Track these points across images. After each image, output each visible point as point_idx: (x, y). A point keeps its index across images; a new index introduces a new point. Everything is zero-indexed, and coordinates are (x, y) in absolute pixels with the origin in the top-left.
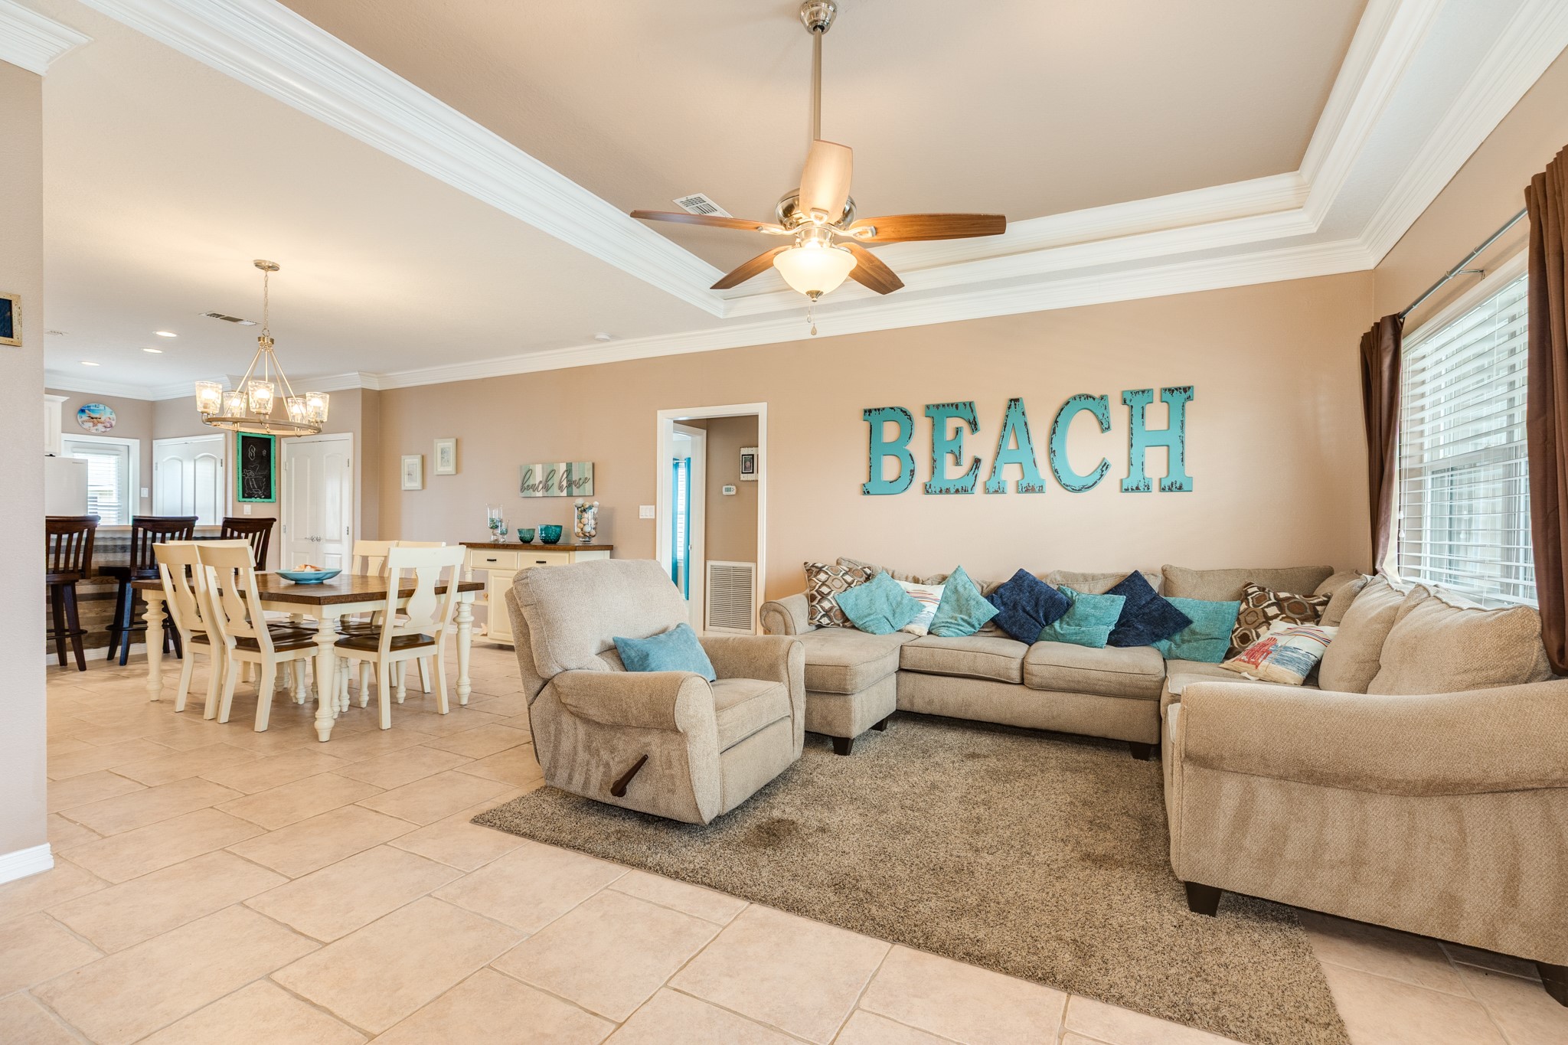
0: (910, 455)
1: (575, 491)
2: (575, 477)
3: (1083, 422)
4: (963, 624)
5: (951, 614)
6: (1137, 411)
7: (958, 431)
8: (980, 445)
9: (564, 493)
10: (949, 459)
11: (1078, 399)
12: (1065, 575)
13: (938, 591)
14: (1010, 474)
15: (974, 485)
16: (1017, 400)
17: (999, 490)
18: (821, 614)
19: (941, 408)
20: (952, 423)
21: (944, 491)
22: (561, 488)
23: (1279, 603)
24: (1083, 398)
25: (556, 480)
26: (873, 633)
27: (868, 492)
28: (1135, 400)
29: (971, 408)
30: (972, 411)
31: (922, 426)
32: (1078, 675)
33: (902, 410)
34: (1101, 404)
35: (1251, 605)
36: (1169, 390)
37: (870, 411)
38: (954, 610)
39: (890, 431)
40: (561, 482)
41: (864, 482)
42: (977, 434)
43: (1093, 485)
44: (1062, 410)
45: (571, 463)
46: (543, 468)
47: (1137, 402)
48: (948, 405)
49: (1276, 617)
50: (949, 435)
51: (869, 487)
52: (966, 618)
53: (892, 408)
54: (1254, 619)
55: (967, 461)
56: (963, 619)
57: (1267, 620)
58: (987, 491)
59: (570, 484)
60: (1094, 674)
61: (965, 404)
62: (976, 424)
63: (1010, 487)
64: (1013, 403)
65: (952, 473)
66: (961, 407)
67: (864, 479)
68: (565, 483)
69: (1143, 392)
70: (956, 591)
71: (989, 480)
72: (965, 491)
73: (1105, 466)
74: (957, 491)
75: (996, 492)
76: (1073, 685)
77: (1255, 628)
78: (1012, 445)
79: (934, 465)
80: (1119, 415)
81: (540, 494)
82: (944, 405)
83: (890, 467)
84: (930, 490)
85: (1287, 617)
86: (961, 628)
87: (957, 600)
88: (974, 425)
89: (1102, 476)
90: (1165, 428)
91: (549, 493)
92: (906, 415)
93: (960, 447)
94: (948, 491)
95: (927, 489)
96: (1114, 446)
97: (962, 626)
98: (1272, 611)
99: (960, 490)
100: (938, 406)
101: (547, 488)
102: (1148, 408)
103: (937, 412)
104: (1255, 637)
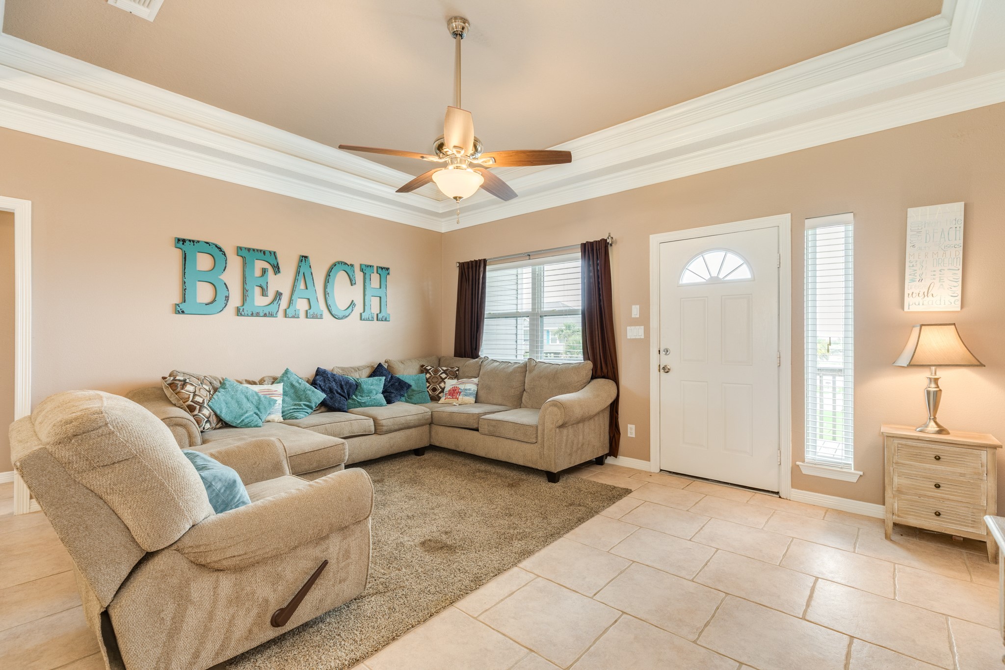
0: (225, 284)
3: (341, 278)
4: (306, 408)
5: (292, 403)
6: (367, 276)
7: (264, 271)
8: (281, 283)
10: (257, 290)
11: (340, 264)
12: (343, 369)
13: (279, 388)
14: (301, 305)
15: (278, 311)
16: (306, 257)
17: (296, 316)
18: (205, 420)
19: (251, 251)
20: (260, 265)
21: (254, 314)
23: (445, 372)
24: (343, 264)
26: (256, 426)
27: (183, 312)
28: (365, 269)
29: (275, 256)
30: (276, 258)
31: (234, 263)
32: (403, 420)
33: (216, 246)
34: (352, 269)
35: (432, 374)
36: (381, 268)
37: (184, 241)
38: (294, 400)
39: (204, 262)
41: (177, 303)
42: (278, 275)
43: (349, 315)
44: (332, 268)
47: (367, 271)
48: (257, 250)
49: (446, 378)
50: (258, 273)
51: (183, 306)
52: (307, 403)
53: (207, 243)
54: (436, 380)
55: (271, 294)
56: (305, 405)
57: (443, 380)
58: (286, 316)
60: (409, 418)
61: (270, 252)
62: (279, 268)
63: (302, 314)
64: (304, 258)
65: (259, 301)
66: (267, 254)
67: (177, 299)
69: (370, 266)
70: (292, 385)
71: (289, 307)
72: (271, 315)
73: (352, 304)
74: (265, 315)
75: (293, 317)
76: (401, 426)
77: (438, 384)
78: (302, 286)
79: (245, 295)
80: (359, 276)
82: (254, 250)
83: (204, 292)
84: (243, 313)
85: (450, 377)
86: (306, 411)
87: (294, 393)
88: (277, 269)
89: (352, 310)
90: (379, 287)
92: (221, 251)
93: (267, 283)
94: (258, 315)
95: (239, 312)
96: (356, 293)
97: (305, 409)
98: (444, 376)
99: (267, 314)
100: (249, 250)
102: (372, 275)
103: (247, 254)
104: (439, 388)
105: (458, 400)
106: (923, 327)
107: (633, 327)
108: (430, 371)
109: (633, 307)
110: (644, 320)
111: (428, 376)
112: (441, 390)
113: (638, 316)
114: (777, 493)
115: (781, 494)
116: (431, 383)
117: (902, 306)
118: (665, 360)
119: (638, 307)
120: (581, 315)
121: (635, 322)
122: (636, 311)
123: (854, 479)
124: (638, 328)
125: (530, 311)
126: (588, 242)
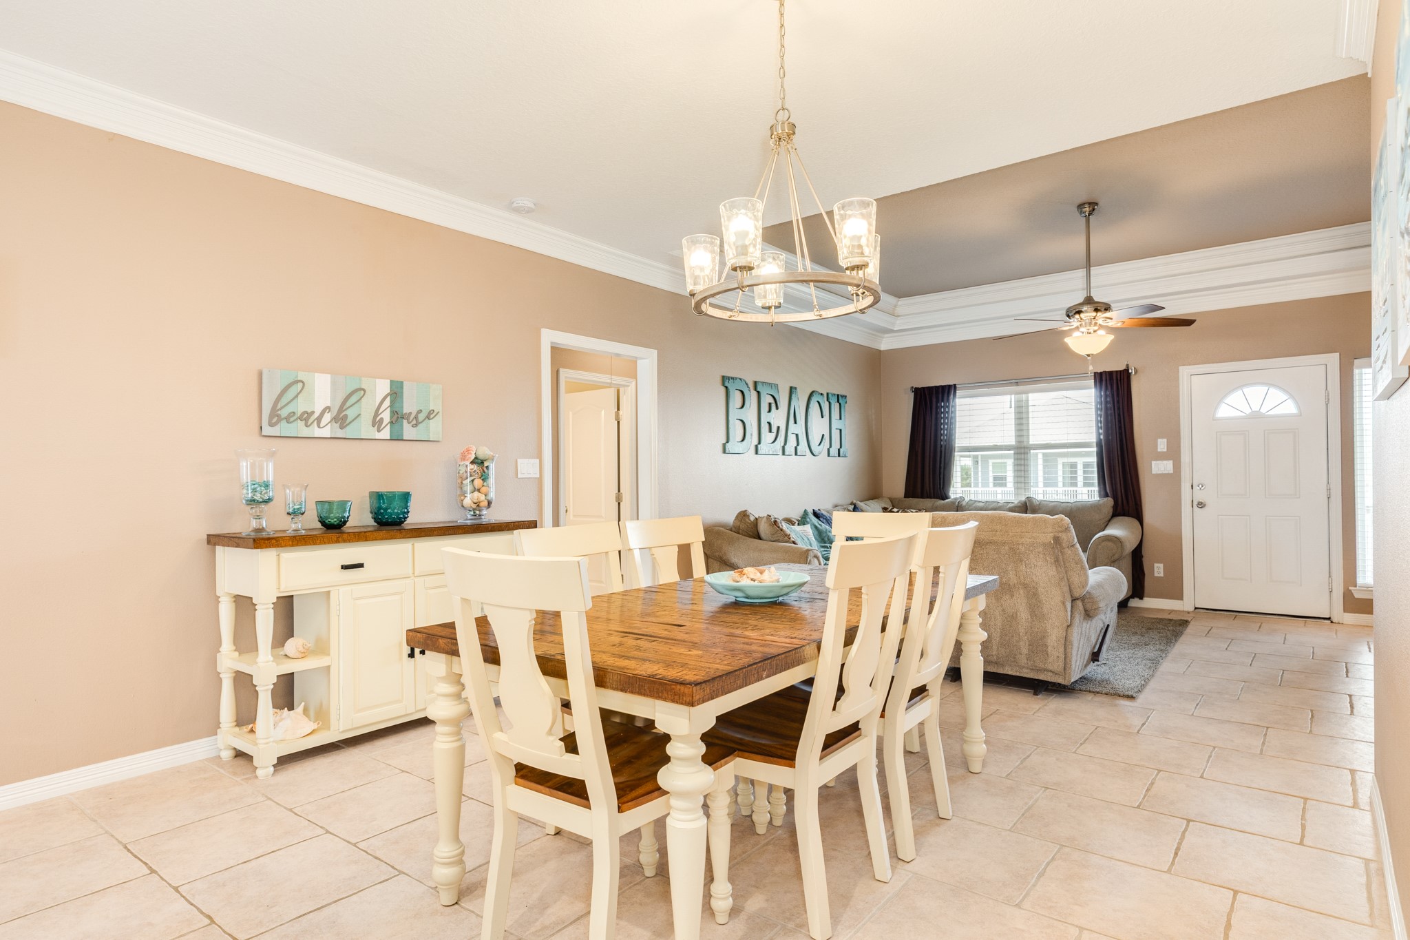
1: (408, 431)
2: (408, 407)
6: (832, 406)
7: (771, 406)
9: (385, 433)
10: (767, 427)
11: (815, 394)
15: (779, 449)
17: (790, 454)
19: (764, 385)
20: (768, 399)
22: (377, 423)
25: (367, 408)
27: (728, 452)
29: (777, 389)
31: (754, 398)
33: (745, 382)
36: (841, 396)
37: (728, 379)
40: (376, 414)
41: (725, 442)
42: (779, 410)
43: (821, 451)
44: (810, 400)
45: (402, 382)
46: (333, 383)
47: (832, 400)
48: (767, 384)
50: (767, 408)
51: (728, 446)
53: (740, 379)
55: (775, 430)
58: (784, 453)
59: (398, 417)
61: (775, 385)
63: (794, 451)
64: (794, 390)
65: (769, 438)
66: (773, 387)
67: (724, 439)
68: (386, 416)
69: (833, 395)
71: (785, 444)
73: (823, 438)
78: (793, 421)
79: (760, 432)
80: (826, 407)
81: (326, 432)
84: (760, 452)
88: (778, 403)
89: (823, 446)
90: (840, 418)
91: (349, 432)
92: (747, 387)
95: (757, 451)
101: (341, 420)
102: (835, 404)
103: (761, 388)
107: (1159, 462)
109: (1159, 440)
110: (1173, 454)
113: (1165, 450)
114: (1329, 619)
115: (1334, 620)
118: (1200, 495)
119: (1165, 440)
121: (1162, 457)
122: (1162, 445)
124: (1165, 462)
125: (1014, 443)
126: (1106, 372)
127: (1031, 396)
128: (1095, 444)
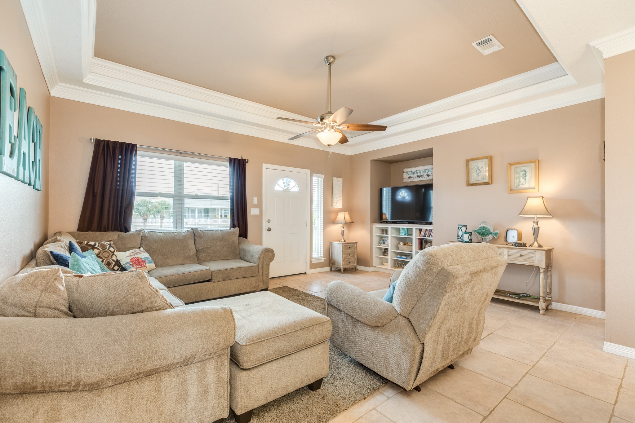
104: (113, 262)
105: (146, 267)
106: (339, 213)
107: (254, 209)
108: (96, 246)
109: (254, 198)
110: (259, 205)
111: (96, 251)
112: (114, 263)
113: (256, 203)
114: (305, 273)
115: (307, 273)
116: (103, 258)
117: (332, 206)
118: (269, 225)
119: (257, 198)
120: (229, 201)
121: (255, 206)
122: (255, 201)
123: (323, 261)
124: (256, 209)
125: (173, 193)
126: (237, 159)
127: (186, 164)
128: (229, 198)
